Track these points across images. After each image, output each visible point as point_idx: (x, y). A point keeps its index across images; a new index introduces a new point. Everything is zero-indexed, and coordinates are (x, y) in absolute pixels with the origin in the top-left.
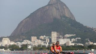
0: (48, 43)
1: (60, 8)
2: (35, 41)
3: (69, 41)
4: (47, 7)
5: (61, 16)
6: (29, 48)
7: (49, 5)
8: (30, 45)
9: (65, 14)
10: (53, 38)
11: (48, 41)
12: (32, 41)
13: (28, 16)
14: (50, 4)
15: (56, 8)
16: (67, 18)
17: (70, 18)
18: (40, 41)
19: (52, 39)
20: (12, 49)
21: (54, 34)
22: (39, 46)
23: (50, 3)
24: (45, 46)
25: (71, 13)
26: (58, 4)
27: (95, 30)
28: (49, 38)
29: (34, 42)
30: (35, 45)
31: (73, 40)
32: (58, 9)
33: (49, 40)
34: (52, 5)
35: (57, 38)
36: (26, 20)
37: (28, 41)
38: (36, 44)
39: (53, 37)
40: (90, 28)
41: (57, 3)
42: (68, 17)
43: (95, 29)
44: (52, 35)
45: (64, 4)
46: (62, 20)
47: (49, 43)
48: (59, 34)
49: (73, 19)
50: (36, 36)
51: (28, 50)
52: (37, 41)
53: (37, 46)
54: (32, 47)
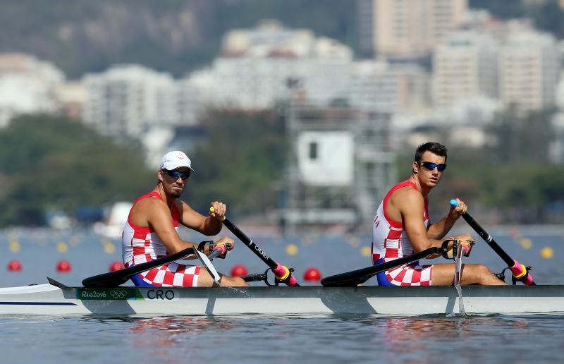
2: (446, 55)
6: (312, 172)
12: (385, 37)
20: (21, 194)
22: (516, 135)
29: (426, 63)
30: (437, 116)
37: (300, 42)
51: (293, 216)
52: (467, 44)
53: (476, 138)
54: (370, 166)
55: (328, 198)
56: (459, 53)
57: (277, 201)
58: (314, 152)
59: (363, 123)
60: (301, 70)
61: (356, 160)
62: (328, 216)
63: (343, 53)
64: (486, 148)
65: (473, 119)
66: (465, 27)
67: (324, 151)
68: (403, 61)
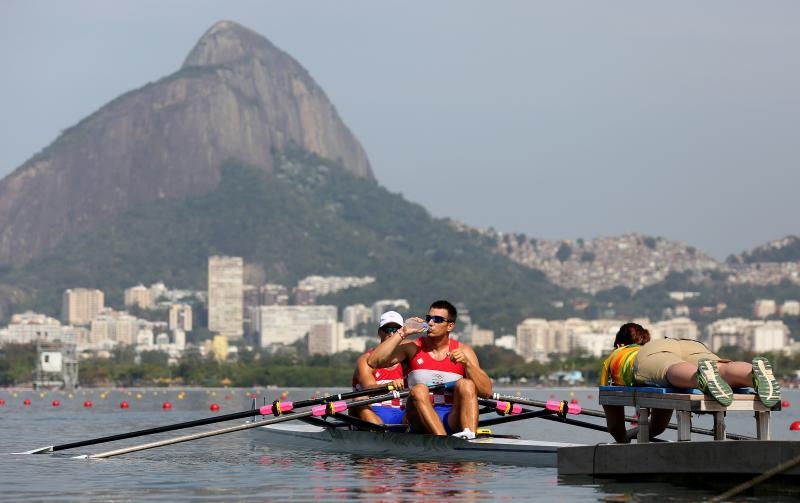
0: (180, 337)
1: (266, 97)
2: (95, 323)
3: (332, 321)
4: (180, 89)
5: (273, 151)
6: (46, 367)
7: (189, 70)
8: (56, 346)
9: (302, 135)
10: (222, 304)
11: (181, 320)
12: (73, 317)
13: (46, 150)
14: (198, 68)
15: (238, 92)
16: (314, 160)
17: (340, 160)
18: (126, 320)
19: (212, 311)
21: (228, 272)
22: (122, 354)
23: (201, 62)
24: (164, 356)
25: (345, 133)
26: (257, 63)
27: (510, 249)
28: (193, 298)
29: (89, 327)
30: (92, 346)
31: (356, 312)
32: (254, 102)
33: (188, 316)
34: (210, 69)
35: (247, 298)
36: (32, 172)
37: (41, 318)
38: (102, 344)
39: (221, 292)
40: (475, 233)
41: (247, 59)
42: (324, 155)
43: (506, 239)
44: (213, 279)
45: (296, 64)
46: (280, 176)
47: (190, 337)
48: (257, 271)
49: (360, 171)
50: (99, 287)
51: (39, 383)
52: (104, 319)
53: (107, 355)
54: (68, 365)
55: (52, 376)
56: (101, 323)
57: (33, 377)
58: (47, 360)
59: (67, 348)
60: (42, 329)
61: (63, 362)
62: (51, 383)
63: (57, 322)
64: (110, 358)
65: (106, 348)
66: (103, 314)
67: (50, 359)
68: (80, 326)
